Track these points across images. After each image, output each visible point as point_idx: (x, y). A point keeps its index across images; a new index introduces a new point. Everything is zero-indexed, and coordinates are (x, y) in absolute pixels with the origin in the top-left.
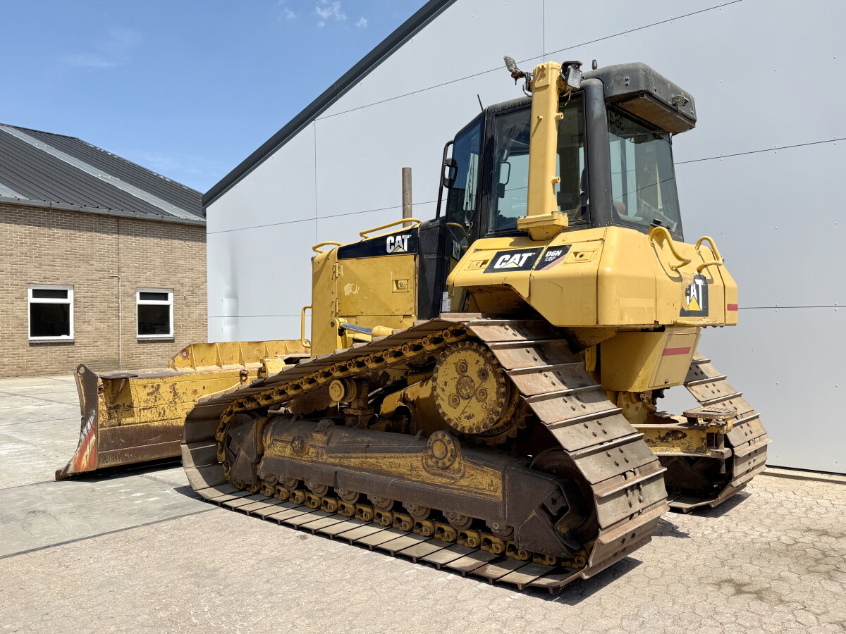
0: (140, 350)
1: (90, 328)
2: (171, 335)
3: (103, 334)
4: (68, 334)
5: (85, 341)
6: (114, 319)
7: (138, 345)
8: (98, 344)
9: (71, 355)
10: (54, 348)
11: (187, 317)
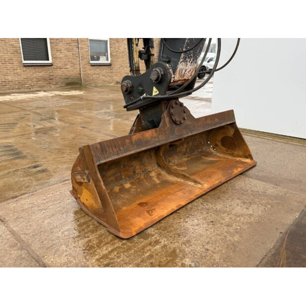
0: (92, 72)
1: (62, 55)
2: (109, 62)
3: (70, 60)
4: (48, 60)
5: (59, 65)
6: (76, 49)
7: (91, 68)
8: (68, 66)
9: (51, 74)
10: (41, 69)
11: (117, 49)
